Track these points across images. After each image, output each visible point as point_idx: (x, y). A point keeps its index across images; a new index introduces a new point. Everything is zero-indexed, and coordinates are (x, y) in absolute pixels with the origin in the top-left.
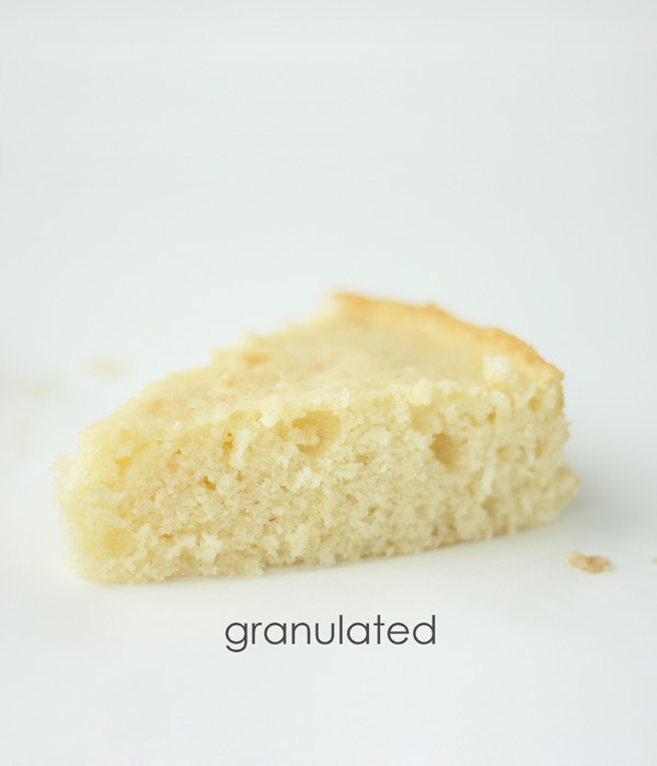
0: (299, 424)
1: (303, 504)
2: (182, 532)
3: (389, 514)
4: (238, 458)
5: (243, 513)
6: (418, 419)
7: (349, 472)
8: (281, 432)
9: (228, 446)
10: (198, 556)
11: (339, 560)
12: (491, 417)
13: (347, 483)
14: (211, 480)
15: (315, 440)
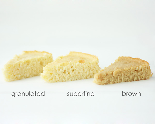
0: (27, 62)
1: (28, 70)
2: (16, 75)
3: (37, 71)
4: (21, 66)
5: (22, 72)
6: (38, 61)
7: (32, 66)
8: (25, 63)
9: (19, 65)
10: (18, 77)
11: (32, 76)
12: (46, 59)
13: (32, 68)
14: (18, 69)
15: (28, 64)
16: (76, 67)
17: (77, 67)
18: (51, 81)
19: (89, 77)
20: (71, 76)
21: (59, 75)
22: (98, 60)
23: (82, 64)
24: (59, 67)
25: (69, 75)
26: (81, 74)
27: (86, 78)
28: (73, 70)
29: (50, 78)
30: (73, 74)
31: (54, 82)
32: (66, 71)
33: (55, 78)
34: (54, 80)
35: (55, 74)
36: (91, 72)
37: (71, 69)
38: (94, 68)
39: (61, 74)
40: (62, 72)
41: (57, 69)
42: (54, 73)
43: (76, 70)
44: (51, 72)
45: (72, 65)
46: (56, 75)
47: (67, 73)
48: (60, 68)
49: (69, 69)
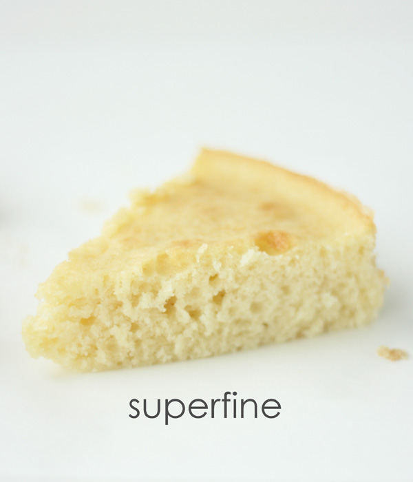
16: (236, 279)
17: (245, 278)
18: (85, 363)
19: (317, 327)
20: (208, 333)
21: (135, 327)
22: (372, 228)
23: (279, 258)
24: (133, 283)
25: (194, 326)
26: (268, 314)
27: (300, 336)
28: (219, 298)
29: (80, 346)
30: (223, 316)
31: (104, 369)
32: (180, 307)
33: (112, 347)
34: (102, 357)
35: (108, 324)
36: (330, 301)
37: (208, 293)
38: (349, 275)
39: (148, 321)
40: (152, 310)
41: (122, 292)
42: (103, 316)
43: (235, 291)
44: (86, 313)
45: (217, 266)
46: (114, 331)
47: (183, 316)
48: (142, 287)
49: (194, 293)
